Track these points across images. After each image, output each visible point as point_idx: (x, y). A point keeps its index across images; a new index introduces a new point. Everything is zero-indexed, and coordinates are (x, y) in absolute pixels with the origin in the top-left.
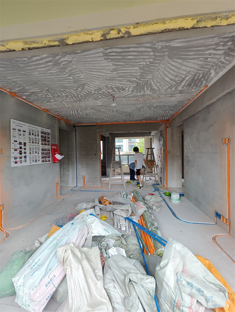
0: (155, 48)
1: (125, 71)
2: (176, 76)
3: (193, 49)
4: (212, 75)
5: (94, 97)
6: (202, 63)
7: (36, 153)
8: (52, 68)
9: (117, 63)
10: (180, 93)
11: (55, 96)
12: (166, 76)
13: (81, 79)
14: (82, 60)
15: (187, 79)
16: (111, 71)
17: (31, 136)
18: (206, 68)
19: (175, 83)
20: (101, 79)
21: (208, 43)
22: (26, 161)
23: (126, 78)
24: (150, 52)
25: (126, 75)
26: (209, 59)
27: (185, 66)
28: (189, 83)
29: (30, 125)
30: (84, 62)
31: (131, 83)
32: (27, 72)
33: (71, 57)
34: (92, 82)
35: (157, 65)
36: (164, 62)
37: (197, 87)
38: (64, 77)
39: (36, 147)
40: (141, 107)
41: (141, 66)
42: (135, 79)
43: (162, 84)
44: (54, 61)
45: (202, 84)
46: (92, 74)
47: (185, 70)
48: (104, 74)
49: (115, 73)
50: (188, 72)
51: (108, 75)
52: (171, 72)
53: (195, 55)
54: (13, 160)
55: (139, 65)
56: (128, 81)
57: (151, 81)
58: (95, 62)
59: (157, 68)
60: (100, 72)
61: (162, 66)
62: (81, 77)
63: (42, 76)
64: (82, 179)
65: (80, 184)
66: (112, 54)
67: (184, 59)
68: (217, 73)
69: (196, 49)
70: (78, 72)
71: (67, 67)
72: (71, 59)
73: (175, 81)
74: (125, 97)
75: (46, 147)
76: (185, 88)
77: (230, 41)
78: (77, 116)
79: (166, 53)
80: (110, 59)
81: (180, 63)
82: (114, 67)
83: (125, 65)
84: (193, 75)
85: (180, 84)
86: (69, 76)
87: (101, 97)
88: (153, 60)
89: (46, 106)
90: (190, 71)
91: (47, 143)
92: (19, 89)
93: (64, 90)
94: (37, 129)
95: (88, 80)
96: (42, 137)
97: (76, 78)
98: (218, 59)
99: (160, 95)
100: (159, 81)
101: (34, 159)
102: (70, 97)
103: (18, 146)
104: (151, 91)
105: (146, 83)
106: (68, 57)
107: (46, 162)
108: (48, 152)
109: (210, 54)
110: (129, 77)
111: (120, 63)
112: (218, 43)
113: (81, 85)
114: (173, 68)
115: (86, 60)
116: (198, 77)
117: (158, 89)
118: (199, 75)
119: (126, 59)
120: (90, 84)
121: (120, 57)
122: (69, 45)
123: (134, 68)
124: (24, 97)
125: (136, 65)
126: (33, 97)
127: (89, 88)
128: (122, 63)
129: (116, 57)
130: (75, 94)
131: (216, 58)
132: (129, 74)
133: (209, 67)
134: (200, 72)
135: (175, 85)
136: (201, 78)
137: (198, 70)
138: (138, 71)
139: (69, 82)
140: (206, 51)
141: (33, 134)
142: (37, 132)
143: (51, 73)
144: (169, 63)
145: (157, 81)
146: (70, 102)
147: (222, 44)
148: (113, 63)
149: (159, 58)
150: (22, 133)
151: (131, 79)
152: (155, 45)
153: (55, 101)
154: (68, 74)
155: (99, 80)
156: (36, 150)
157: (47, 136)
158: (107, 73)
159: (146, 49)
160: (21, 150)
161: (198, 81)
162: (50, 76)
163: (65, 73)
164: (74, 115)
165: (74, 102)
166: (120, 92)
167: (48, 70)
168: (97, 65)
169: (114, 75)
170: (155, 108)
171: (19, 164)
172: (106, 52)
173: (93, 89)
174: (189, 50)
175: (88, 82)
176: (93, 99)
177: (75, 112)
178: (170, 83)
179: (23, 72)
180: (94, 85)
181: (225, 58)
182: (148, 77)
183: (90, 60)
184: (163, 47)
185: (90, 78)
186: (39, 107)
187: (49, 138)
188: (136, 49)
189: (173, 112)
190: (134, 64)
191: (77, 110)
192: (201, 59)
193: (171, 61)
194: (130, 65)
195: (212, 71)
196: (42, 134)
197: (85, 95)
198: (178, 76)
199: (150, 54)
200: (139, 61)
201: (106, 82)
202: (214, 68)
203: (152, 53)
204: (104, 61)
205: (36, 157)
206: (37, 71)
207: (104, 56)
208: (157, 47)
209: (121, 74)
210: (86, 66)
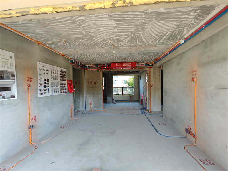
0: (146, 12)
1: (124, 28)
2: (159, 33)
3: (173, 14)
4: (185, 32)
5: (100, 46)
6: (178, 24)
7: (56, 86)
8: (70, 25)
9: (119, 23)
10: (161, 44)
11: (71, 45)
12: (153, 32)
13: (91, 33)
14: (92, 20)
15: (167, 35)
16: (113, 28)
17: (53, 74)
18: (181, 27)
19: (158, 38)
20: (106, 33)
21: (184, 11)
22: (49, 92)
23: (124, 33)
24: (143, 15)
25: (124, 31)
26: (183, 21)
27: (166, 25)
28: (168, 37)
29: (52, 66)
30: (94, 21)
31: (127, 37)
32: (51, 27)
33: (85, 17)
34: (99, 35)
35: (147, 24)
36: (152, 23)
37: (173, 40)
38: (79, 31)
39: (56, 82)
40: (133, 54)
41: (136, 25)
42: (130, 34)
43: (149, 38)
44: (72, 20)
45: (177, 39)
46: (100, 30)
47: (166, 29)
48: (109, 30)
49: (116, 29)
50: (169, 30)
51: (111, 31)
52: (156, 29)
53: (174, 19)
54: (39, 92)
55: (134, 24)
56: (125, 35)
57: (142, 35)
58: (102, 21)
59: (147, 27)
60: (105, 28)
61: (150, 25)
62: (91, 32)
63: (62, 30)
64: (89, 105)
65: (88, 109)
66: (115, 16)
67: (166, 21)
68: (188, 31)
69: (175, 14)
70: (89, 28)
71: (81, 24)
72: (85, 19)
73: (159, 36)
74: (122, 46)
75: (64, 82)
76: (165, 41)
77: (199, 10)
78: (86, 59)
79: (154, 17)
80: (113, 19)
81: (163, 24)
82: (116, 25)
83: (124, 24)
84: (172, 32)
85: (162, 38)
86: (82, 31)
87: (104, 46)
88: (144, 21)
89: (64, 52)
90: (170, 29)
91: (64, 79)
92: (44, 39)
93: (78, 41)
94: (57, 69)
95: (96, 34)
96: (61, 74)
97: (88, 32)
98: (190, 21)
99: (147, 45)
100: (147, 36)
101: (55, 91)
102: (82, 45)
103: (43, 82)
104: (141, 42)
105: (138, 37)
106: (83, 17)
107: (63, 93)
108: (65, 85)
109: (185, 18)
110: (126, 32)
111: (120, 23)
112: (190, 11)
113: (91, 37)
114: (158, 27)
115: (96, 20)
116: (175, 33)
117: (146, 41)
118: (176, 32)
119: (125, 20)
120: (98, 36)
121: (121, 18)
122: (87, 10)
123: (130, 26)
124: (47, 45)
125: (132, 24)
126: (54, 45)
127: (96, 39)
128: (122, 23)
129: (118, 18)
130: (86, 43)
131: (189, 21)
132: (126, 30)
133: (183, 27)
134: (176, 30)
135: (159, 39)
136: (177, 34)
137: (175, 29)
138: (133, 28)
139: (82, 35)
140: (182, 16)
141: (54, 73)
142: (57, 71)
143: (69, 28)
144: (155, 23)
145: (146, 35)
146: (82, 49)
147: (193, 11)
148: (115, 22)
149: (148, 20)
150: (46, 72)
151: (127, 34)
152: (147, 10)
153: (70, 48)
154: (82, 29)
155: (105, 34)
156: (56, 84)
157: (64, 74)
158: (110, 29)
159: (140, 13)
160: (45, 84)
161: (175, 36)
162: (68, 30)
163: (79, 28)
164: (84, 58)
165: (85, 49)
166: (119, 43)
167: (67, 26)
168: (104, 23)
169: (116, 31)
170: (143, 54)
171: (44, 95)
172: (111, 14)
173: (99, 41)
174: (170, 15)
175: (96, 35)
176: (99, 47)
177: (85, 56)
178: (155, 37)
179: (48, 27)
180: (100, 38)
181: (195, 21)
182: (140, 33)
183: (98, 19)
184: (152, 12)
185: (98, 32)
186: (58, 52)
187: (65, 75)
188: (133, 13)
189: (155, 57)
190: (131, 23)
191: (86, 55)
192: (178, 21)
193: (157, 22)
194: (128, 24)
195: (185, 30)
196: (61, 73)
197: (93, 44)
198: (161, 32)
199: (142, 17)
200: (135, 21)
201: (110, 36)
202: (187, 27)
203: (144, 16)
204: (109, 21)
205: (56, 90)
206: (58, 27)
207: (109, 17)
208: (148, 12)
209: (121, 30)
210: (95, 24)
